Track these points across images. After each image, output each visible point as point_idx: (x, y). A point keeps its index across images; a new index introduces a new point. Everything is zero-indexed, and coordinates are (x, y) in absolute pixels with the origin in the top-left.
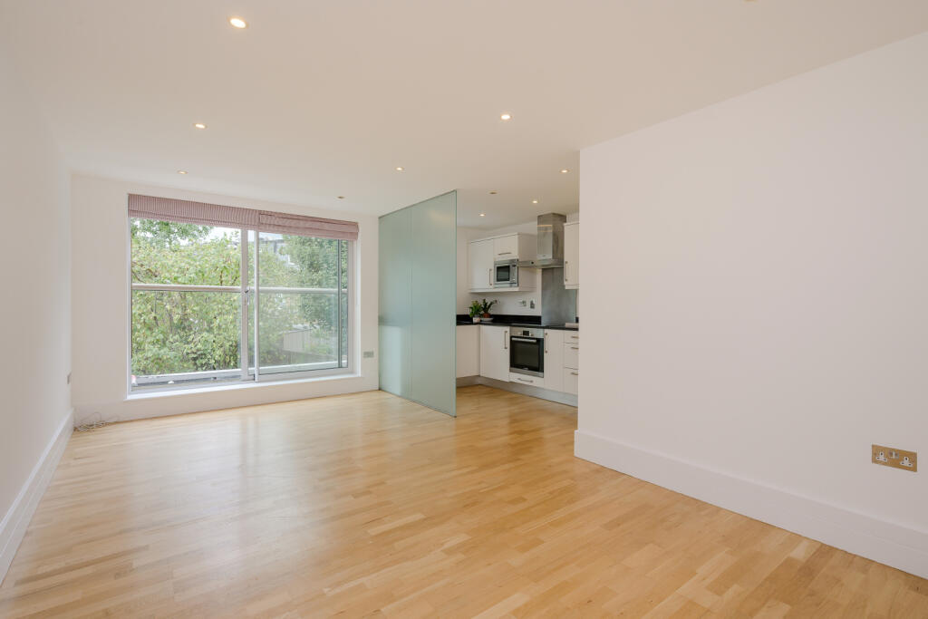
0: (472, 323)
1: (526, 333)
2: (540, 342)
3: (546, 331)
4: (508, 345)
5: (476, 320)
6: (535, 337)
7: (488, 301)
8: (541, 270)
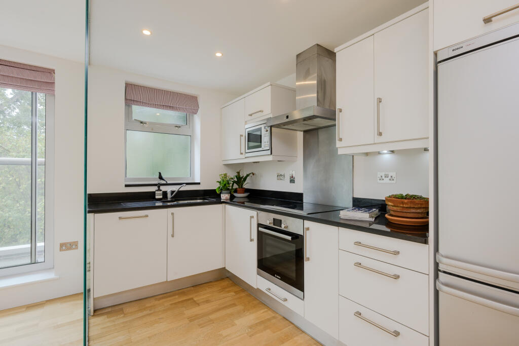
0: (219, 202)
1: (277, 222)
2: (298, 239)
3: (308, 224)
4: (255, 236)
5: (225, 196)
6: (291, 230)
7: (243, 174)
8: (302, 133)
